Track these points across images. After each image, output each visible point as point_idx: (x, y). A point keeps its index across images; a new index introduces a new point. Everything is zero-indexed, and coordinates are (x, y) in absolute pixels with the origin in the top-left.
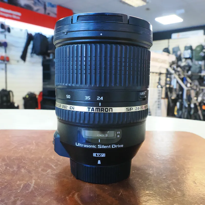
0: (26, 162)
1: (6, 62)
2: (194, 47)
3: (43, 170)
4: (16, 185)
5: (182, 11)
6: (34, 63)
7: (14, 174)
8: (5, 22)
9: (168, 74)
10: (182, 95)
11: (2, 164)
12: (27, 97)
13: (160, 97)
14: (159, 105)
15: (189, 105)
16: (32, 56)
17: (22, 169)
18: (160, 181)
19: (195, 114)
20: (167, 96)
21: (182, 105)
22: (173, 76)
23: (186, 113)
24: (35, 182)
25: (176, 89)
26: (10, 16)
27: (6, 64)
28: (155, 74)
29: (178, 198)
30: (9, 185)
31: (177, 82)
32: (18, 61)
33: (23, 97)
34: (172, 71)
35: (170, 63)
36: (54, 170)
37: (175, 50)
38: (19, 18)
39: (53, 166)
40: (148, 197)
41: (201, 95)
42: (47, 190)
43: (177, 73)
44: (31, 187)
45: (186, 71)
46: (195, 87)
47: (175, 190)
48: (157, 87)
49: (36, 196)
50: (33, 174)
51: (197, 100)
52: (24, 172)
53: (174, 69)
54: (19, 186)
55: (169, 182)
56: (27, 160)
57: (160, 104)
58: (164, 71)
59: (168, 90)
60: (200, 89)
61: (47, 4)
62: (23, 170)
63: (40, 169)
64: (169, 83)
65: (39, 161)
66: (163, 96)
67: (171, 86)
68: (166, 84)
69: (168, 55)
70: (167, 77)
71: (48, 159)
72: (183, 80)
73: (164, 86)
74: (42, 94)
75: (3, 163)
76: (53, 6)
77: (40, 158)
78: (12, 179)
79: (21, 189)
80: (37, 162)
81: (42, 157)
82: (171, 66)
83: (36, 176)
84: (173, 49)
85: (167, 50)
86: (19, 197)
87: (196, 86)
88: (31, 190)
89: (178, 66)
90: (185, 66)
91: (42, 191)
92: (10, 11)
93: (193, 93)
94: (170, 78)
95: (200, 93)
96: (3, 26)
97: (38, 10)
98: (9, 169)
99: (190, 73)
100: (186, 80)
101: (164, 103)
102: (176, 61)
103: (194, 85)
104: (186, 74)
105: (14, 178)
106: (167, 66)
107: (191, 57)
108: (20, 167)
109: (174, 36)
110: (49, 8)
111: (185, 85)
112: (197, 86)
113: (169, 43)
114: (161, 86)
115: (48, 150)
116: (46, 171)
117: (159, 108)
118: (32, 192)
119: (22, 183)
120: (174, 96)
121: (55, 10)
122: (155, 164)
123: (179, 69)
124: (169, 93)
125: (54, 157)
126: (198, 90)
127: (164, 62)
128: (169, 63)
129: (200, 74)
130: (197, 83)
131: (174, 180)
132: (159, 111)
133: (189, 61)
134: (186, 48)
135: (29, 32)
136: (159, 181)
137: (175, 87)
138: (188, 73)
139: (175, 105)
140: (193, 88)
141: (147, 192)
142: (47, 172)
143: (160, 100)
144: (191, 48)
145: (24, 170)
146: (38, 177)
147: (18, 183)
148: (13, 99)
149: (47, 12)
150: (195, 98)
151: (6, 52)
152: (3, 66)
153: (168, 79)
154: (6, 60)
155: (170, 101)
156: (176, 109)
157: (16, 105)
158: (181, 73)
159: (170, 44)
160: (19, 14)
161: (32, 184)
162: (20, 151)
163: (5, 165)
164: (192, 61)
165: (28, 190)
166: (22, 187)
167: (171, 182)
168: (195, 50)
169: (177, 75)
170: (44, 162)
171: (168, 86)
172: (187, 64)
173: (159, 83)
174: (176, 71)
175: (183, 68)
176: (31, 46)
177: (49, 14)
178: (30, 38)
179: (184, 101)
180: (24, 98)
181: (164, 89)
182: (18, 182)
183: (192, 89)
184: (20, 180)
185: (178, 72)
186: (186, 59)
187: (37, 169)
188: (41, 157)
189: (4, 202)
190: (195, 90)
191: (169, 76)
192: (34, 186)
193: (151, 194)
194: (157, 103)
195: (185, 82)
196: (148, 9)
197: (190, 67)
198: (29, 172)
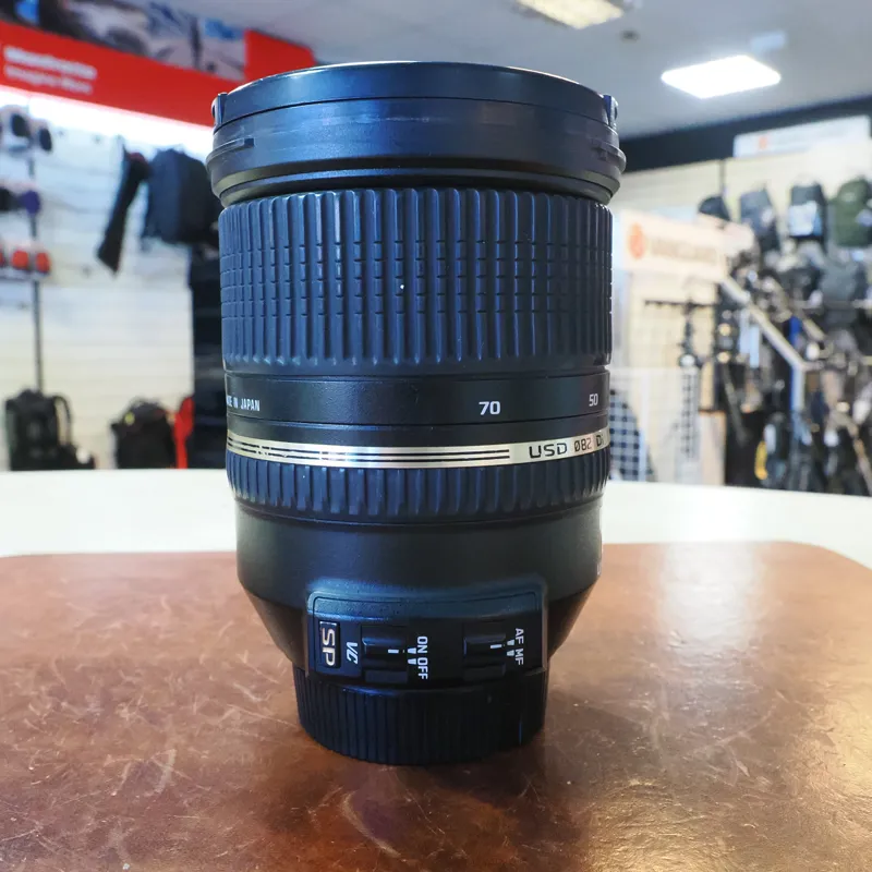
0: (135, 680)
1: (36, 276)
2: (830, 191)
3: (206, 710)
4: (100, 770)
5: (777, 39)
6: (153, 278)
7: (90, 726)
8: (27, 108)
9: (724, 306)
10: (786, 394)
11: (41, 692)
12: (130, 419)
13: (692, 405)
14: (688, 438)
15: (818, 437)
16: (144, 249)
17: (122, 708)
18: (685, 740)
19: (846, 474)
20: (721, 402)
21: (785, 436)
22: (744, 316)
23: (805, 472)
24: (176, 758)
25: (759, 370)
26: (50, 81)
27: (36, 285)
28: (666, 309)
29: (757, 800)
30: (72, 771)
31: (765, 340)
32: (87, 271)
33: (111, 423)
34: (743, 296)
35: (733, 260)
36: (253, 707)
37: (751, 204)
38: (85, 88)
39: (247, 692)
40: (635, 799)
41: (866, 393)
42: (230, 784)
43: (763, 303)
44: (162, 777)
45: (798, 293)
46: (839, 361)
47: (745, 770)
48: (680, 364)
49: (182, 811)
50: (169, 726)
51: (850, 413)
52: (131, 719)
53: (748, 286)
54: (112, 772)
55: (724, 741)
56: (138, 671)
57: (691, 435)
58: (707, 296)
59: (726, 374)
60: (860, 368)
61: (202, 26)
62: (125, 710)
63: (195, 707)
64: (727, 343)
65: (190, 676)
66: (707, 399)
67: (740, 359)
68: (717, 349)
69: (722, 228)
70: (719, 320)
71: (226, 665)
72: (787, 330)
73: (708, 358)
74: (190, 406)
75: (43, 688)
76: (227, 34)
77: (193, 664)
78: (82, 749)
79: (124, 785)
80: (180, 680)
81: (202, 657)
82: (733, 274)
83: (179, 733)
84: (743, 200)
85: (714, 207)
86: (117, 813)
87: (843, 356)
88: (163, 786)
89: (766, 272)
90: (793, 273)
91: (208, 789)
92: (48, 62)
93: (832, 386)
94: (735, 324)
95: (862, 386)
96: (19, 124)
97: (165, 52)
98: (68, 711)
99: (816, 299)
100: (803, 332)
101: (711, 429)
102: (757, 253)
103: (837, 350)
104: (800, 304)
105: (92, 743)
106: (719, 273)
107: (819, 231)
108: (115, 699)
109: (745, 144)
110: (211, 44)
111: (796, 350)
112: (848, 356)
113: (722, 174)
114: (696, 357)
115: (224, 628)
116: (221, 712)
117: (691, 452)
118: (168, 794)
119: (125, 763)
120: (751, 402)
121: (238, 50)
122: (663, 675)
123: (770, 285)
124: (729, 389)
125: (249, 660)
126: (852, 370)
127: (704, 255)
128: (728, 259)
129: (859, 304)
130: (846, 340)
131: (742, 734)
132: (688, 466)
133: (812, 249)
134: (798, 195)
135: (132, 147)
136: (679, 737)
137: (754, 362)
138: (809, 301)
139: (759, 437)
140: (831, 362)
141: (634, 782)
142: (227, 715)
143: (691, 416)
144: (816, 193)
145: (130, 712)
146: (191, 737)
147: (110, 760)
148: (69, 432)
149: (206, 58)
150: (844, 407)
151: (34, 232)
152: (25, 291)
153: (725, 330)
154: (35, 267)
155: (737, 420)
156: (762, 454)
157: (82, 456)
158: (778, 301)
159: (729, 180)
160: (89, 72)
161: (164, 763)
162: (108, 636)
163: (50, 694)
164: (824, 250)
165: (150, 787)
166: (124, 776)
167: (729, 739)
168: (836, 201)
169: (760, 309)
170: (211, 678)
171: (724, 358)
172: (802, 264)
173: (686, 347)
174: (757, 294)
175: (788, 280)
176: (138, 207)
177: (212, 67)
178: (136, 170)
179: (796, 419)
180: (118, 428)
181: (708, 371)
182: (109, 756)
183: (830, 368)
184: (115, 751)
185: (767, 295)
186: (800, 239)
187: (182, 708)
188: (197, 660)
189: (57, 838)
190: (841, 371)
191: (726, 315)
192: (173, 773)
193: (649, 788)
194: (681, 432)
195: (799, 340)
196: (630, 35)
197: (814, 277)
198: (153, 718)
